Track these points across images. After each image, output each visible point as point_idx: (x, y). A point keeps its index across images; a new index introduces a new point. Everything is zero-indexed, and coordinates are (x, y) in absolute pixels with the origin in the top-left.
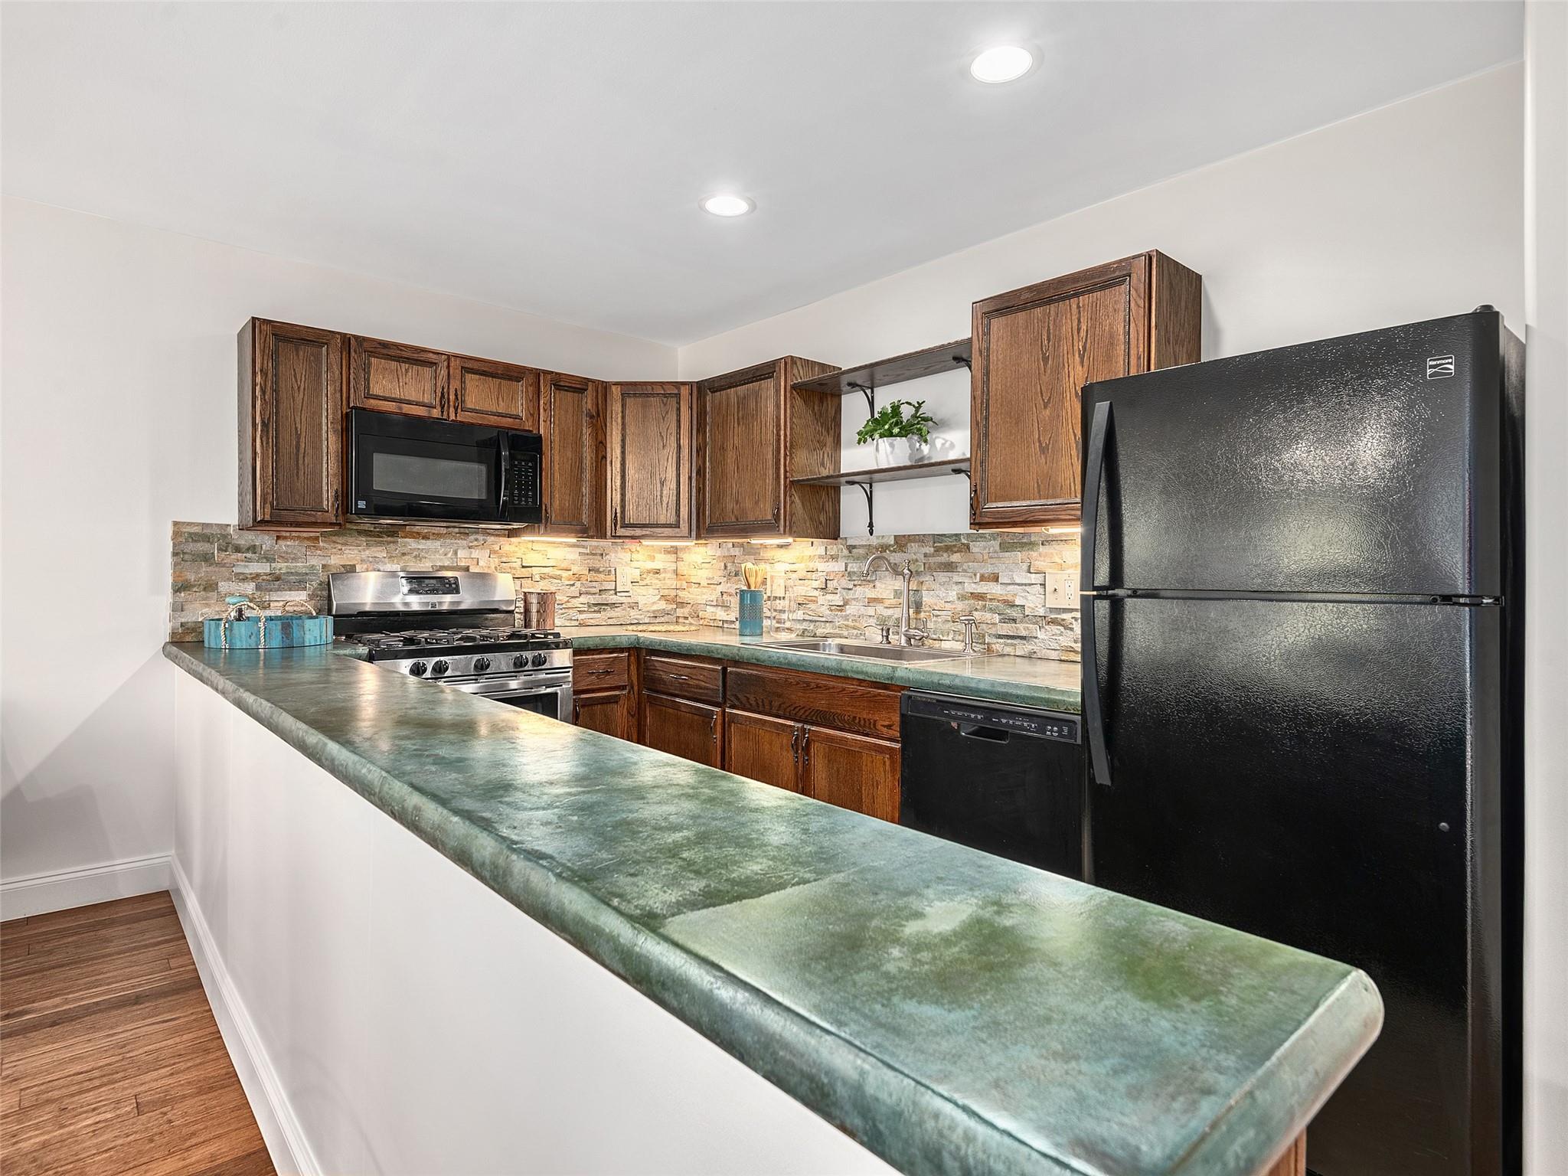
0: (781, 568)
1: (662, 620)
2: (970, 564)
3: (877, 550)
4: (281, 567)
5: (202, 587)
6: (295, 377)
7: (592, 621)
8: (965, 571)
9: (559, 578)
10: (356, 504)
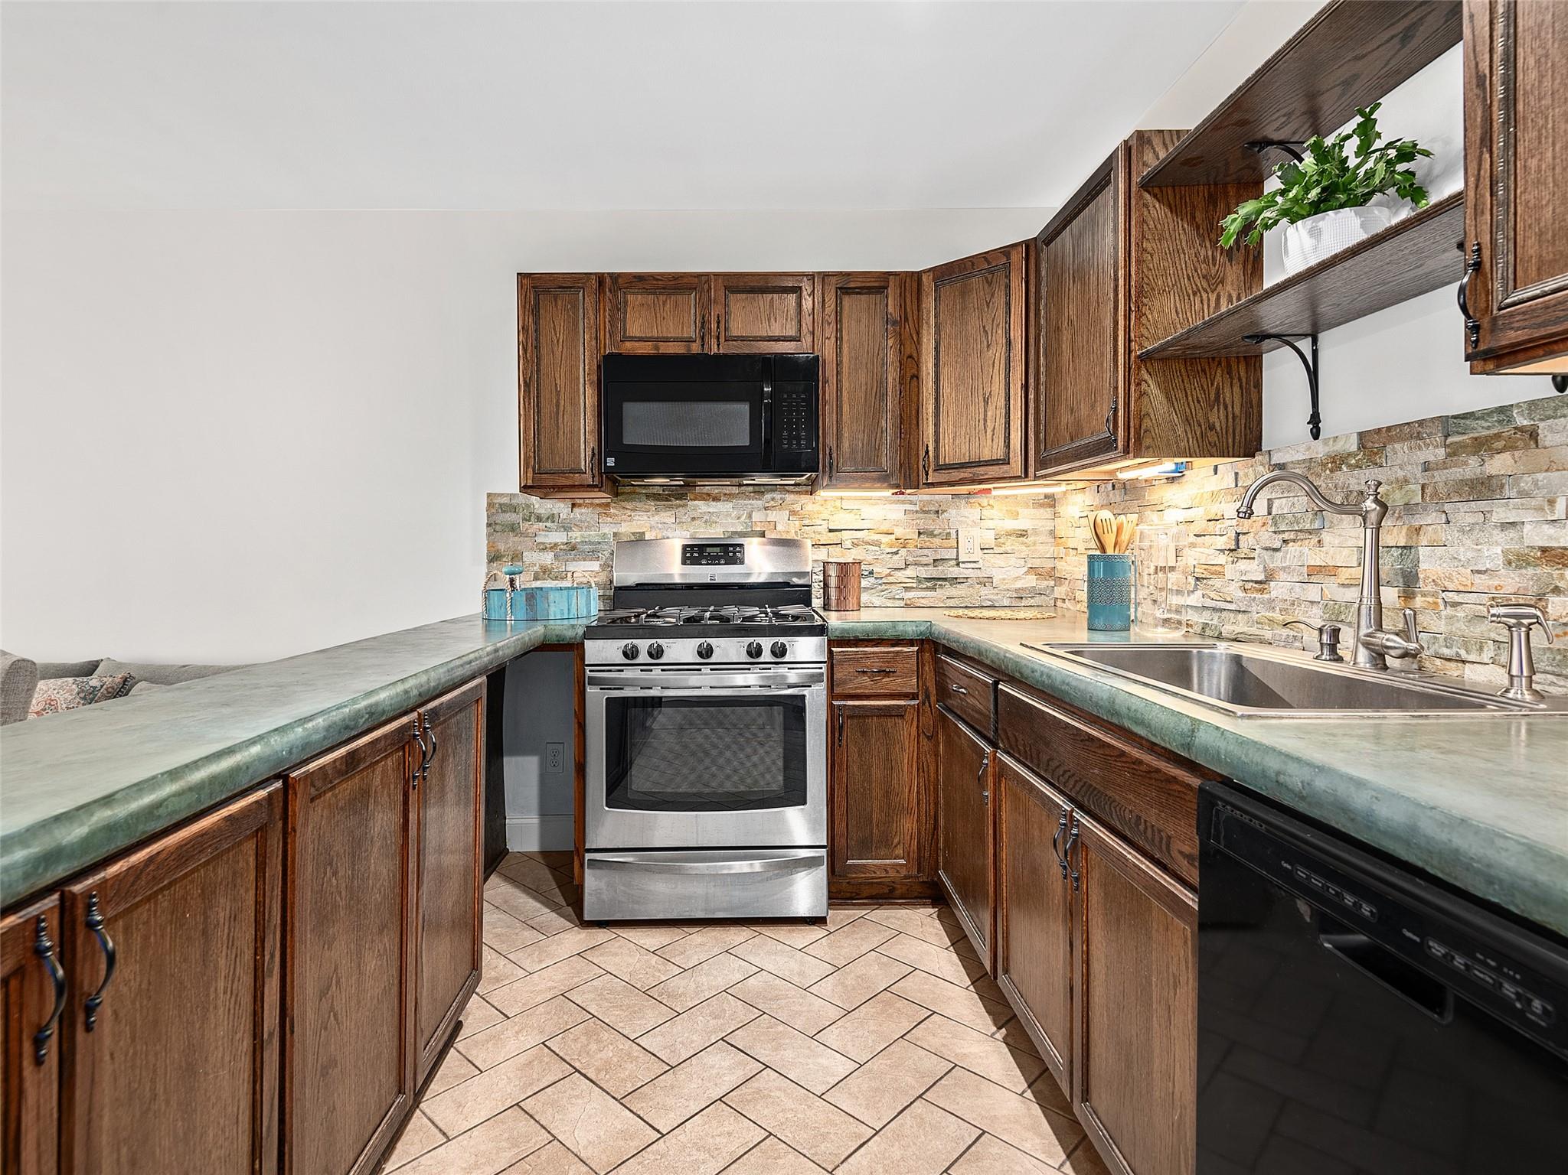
0: (1172, 516)
1: (1032, 602)
2: (1540, 476)
3: (1324, 465)
4: (576, 535)
5: (510, 557)
6: (554, 329)
7: (923, 601)
8: (1523, 494)
9: (878, 544)
10: (606, 462)
